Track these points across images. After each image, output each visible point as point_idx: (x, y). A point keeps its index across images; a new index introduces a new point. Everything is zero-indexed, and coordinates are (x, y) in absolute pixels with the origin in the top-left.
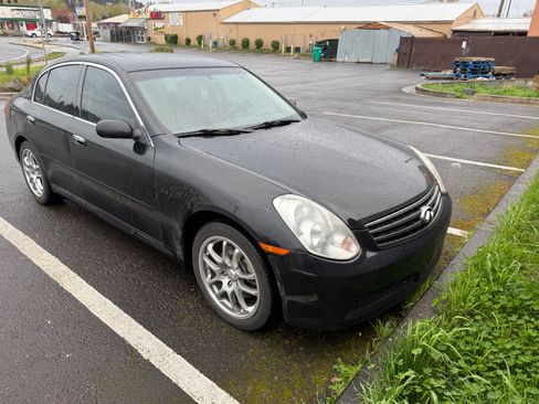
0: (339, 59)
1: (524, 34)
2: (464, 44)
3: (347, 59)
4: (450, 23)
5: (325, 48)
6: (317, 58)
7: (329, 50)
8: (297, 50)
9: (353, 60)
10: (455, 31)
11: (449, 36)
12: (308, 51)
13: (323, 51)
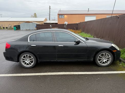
0: (21, 29)
1: (57, 23)
2: (50, 25)
3: (23, 29)
4: (43, 21)
5: (17, 27)
6: (15, 29)
7: (18, 28)
8: (7, 28)
9: (25, 29)
10: (44, 23)
11: (43, 24)
12: (10, 28)
13: (16, 28)
